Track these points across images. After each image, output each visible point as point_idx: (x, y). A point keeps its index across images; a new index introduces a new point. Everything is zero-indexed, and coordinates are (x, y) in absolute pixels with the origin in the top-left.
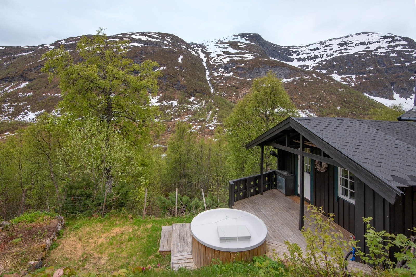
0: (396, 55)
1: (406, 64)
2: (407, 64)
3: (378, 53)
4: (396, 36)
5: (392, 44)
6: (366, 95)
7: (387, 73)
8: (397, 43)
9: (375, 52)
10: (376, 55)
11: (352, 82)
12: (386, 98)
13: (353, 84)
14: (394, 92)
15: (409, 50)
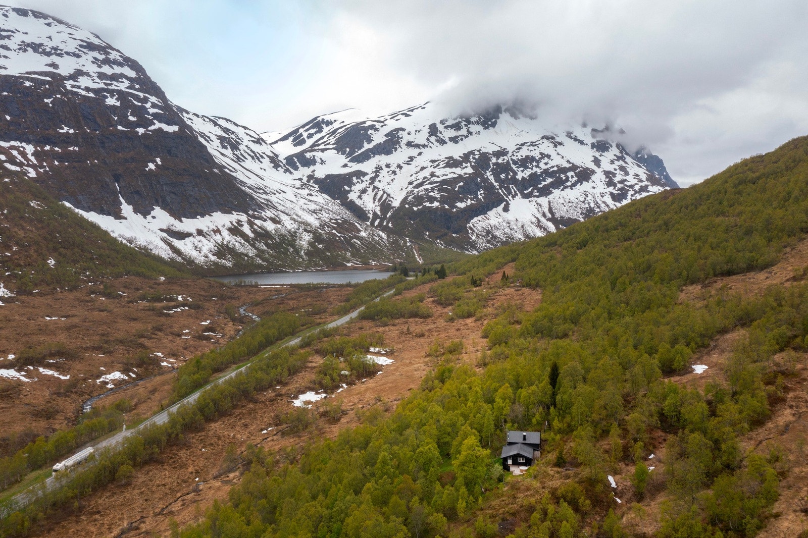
0: (118, 104)
1: (138, 129)
2: (141, 131)
3: (79, 87)
4: (113, 49)
5: (107, 70)
6: (67, 204)
7: (103, 147)
8: (118, 70)
9: (71, 82)
10: (76, 93)
11: (28, 165)
12: (109, 214)
13: (32, 174)
14: (121, 198)
15: (141, 95)
